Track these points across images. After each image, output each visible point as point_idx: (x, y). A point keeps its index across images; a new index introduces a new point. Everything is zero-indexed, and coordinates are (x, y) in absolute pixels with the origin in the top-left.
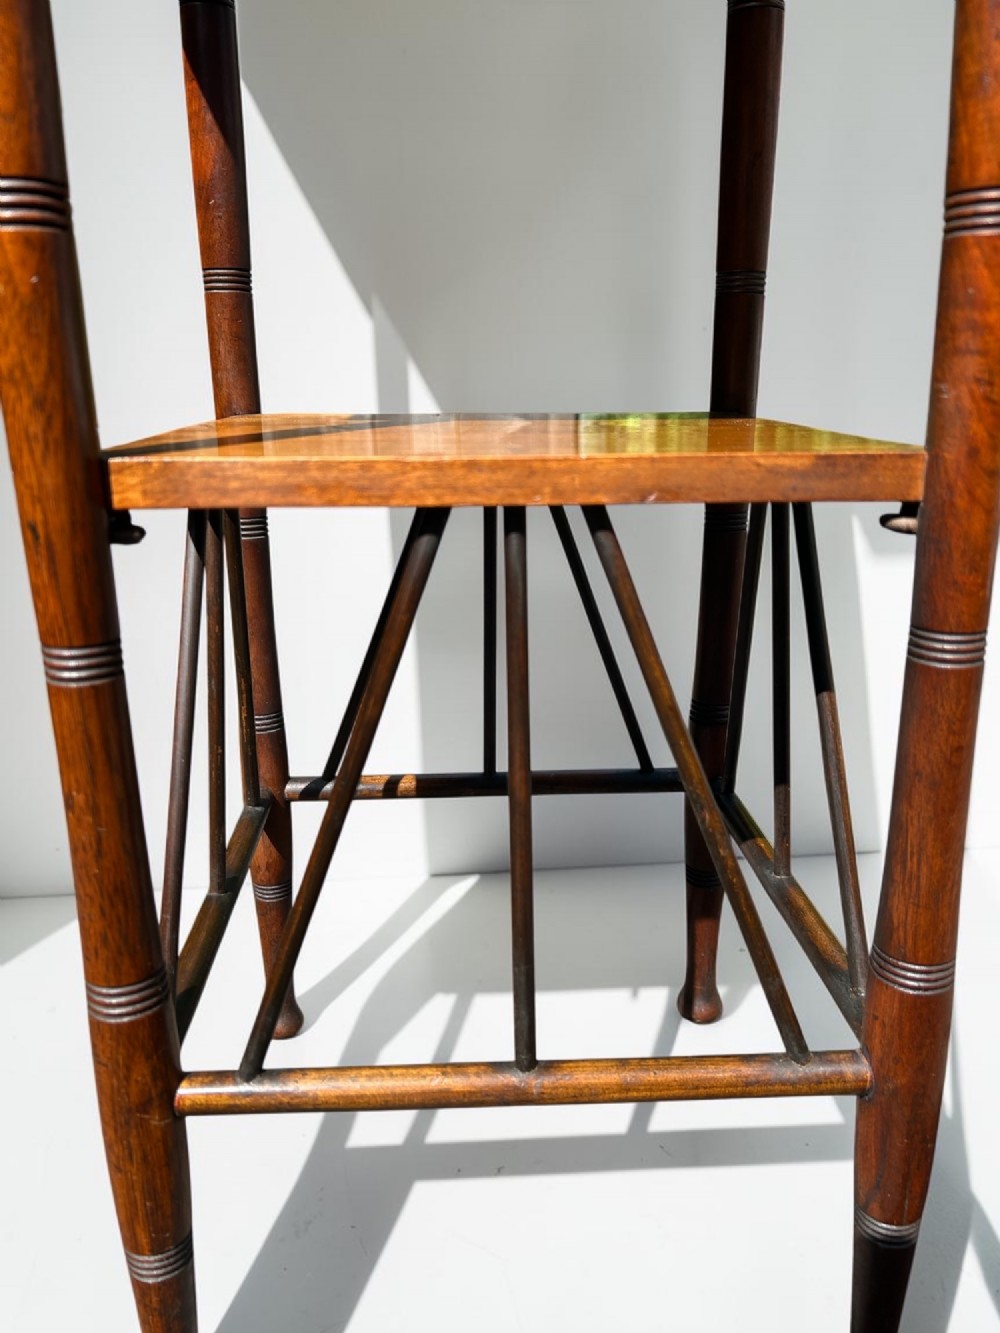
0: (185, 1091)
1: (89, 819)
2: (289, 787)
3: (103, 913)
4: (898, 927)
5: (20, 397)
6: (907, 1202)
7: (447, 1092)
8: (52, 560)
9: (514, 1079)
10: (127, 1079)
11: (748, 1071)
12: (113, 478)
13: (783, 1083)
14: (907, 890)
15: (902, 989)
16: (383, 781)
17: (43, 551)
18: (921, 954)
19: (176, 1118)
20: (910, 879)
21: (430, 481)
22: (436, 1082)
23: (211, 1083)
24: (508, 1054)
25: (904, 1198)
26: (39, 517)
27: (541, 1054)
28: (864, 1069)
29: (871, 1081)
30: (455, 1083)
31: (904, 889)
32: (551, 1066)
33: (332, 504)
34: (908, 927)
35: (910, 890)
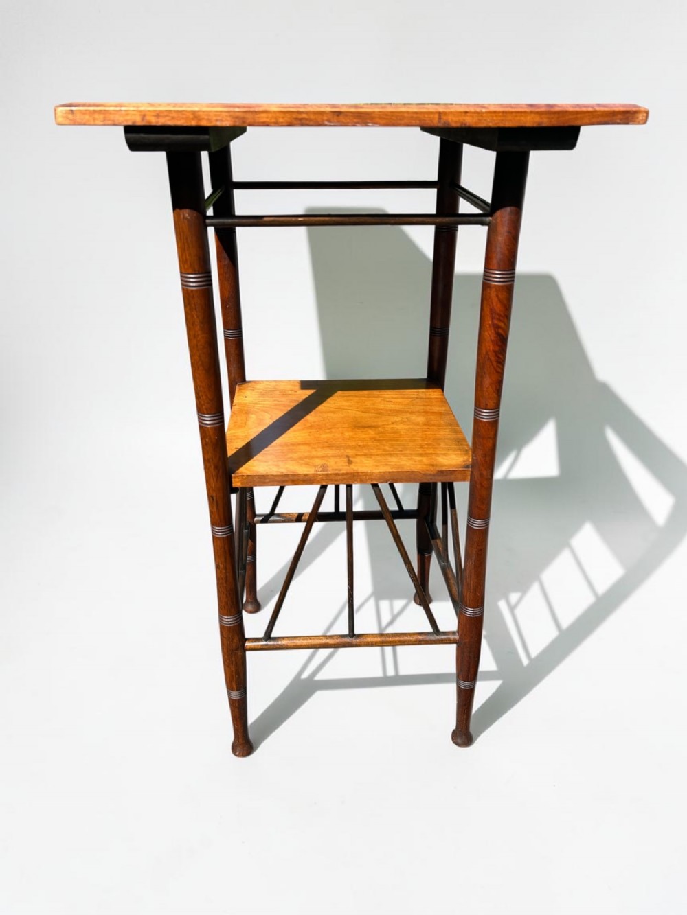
0: (247, 644)
1: (224, 571)
2: (256, 519)
3: (227, 597)
5: (211, 466)
6: (472, 673)
7: (328, 644)
8: (217, 506)
9: (348, 640)
10: (232, 642)
11: (420, 637)
12: (233, 480)
13: (431, 641)
15: (466, 615)
16: (296, 515)
17: (215, 503)
19: (244, 650)
20: (468, 584)
21: (324, 478)
22: (324, 641)
23: (255, 642)
24: (346, 632)
25: (469, 674)
26: (214, 495)
27: (357, 632)
28: (457, 637)
29: (460, 640)
30: (330, 641)
31: (466, 587)
32: (360, 636)
33: (296, 484)
34: (467, 598)
35: (468, 588)
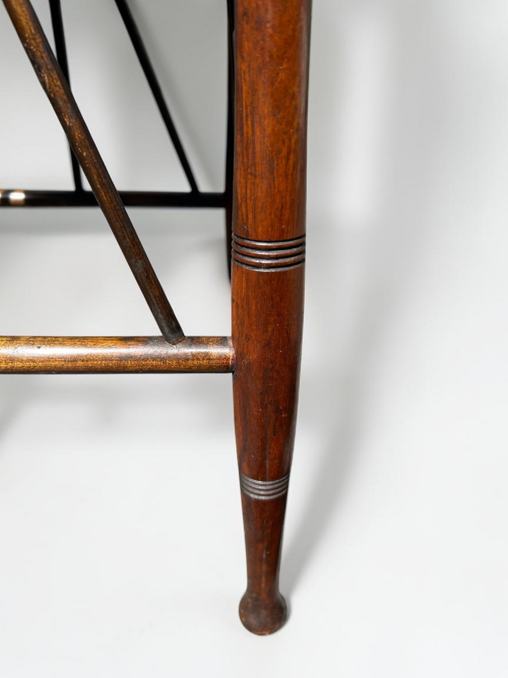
4: (241, 203)
6: (267, 462)
14: (245, 161)
15: (248, 268)
18: (260, 229)
20: (247, 149)
25: (265, 459)
29: (233, 359)
31: (243, 159)
34: (248, 202)
35: (248, 159)
